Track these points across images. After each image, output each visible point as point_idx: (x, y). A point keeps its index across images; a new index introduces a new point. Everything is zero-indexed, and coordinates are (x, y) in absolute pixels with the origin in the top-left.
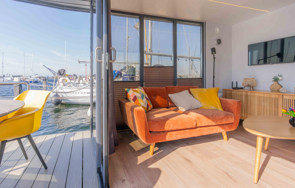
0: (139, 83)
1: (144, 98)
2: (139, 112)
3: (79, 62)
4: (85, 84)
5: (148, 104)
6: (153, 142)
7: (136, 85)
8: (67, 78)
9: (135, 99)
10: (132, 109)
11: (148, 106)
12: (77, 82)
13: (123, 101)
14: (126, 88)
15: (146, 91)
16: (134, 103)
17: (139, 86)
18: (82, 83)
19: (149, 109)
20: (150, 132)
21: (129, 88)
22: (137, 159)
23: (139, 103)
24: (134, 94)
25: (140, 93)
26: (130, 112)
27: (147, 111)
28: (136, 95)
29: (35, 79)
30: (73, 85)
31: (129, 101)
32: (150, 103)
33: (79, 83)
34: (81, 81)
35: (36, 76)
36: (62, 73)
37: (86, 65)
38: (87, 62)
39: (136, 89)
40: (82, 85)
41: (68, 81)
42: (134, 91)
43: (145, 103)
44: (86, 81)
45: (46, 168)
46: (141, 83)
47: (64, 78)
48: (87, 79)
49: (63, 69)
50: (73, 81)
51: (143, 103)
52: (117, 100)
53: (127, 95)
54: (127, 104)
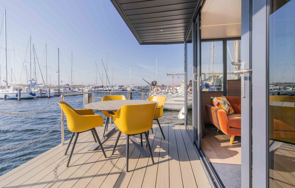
0: (222, 93)
1: (226, 104)
2: (221, 113)
3: (168, 75)
4: (173, 93)
5: (229, 109)
6: (233, 135)
7: (220, 95)
8: (159, 88)
9: (218, 104)
10: (216, 111)
11: (229, 111)
12: (167, 91)
13: (209, 106)
14: (212, 96)
15: (228, 99)
16: (217, 107)
17: (222, 95)
18: (170, 92)
19: (231, 112)
20: (230, 127)
21: (214, 97)
22: (220, 145)
23: (222, 108)
24: (218, 101)
25: (223, 100)
26: (215, 113)
27: (228, 114)
28: (219, 102)
29: (132, 88)
30: (164, 94)
31: (214, 106)
32: (231, 108)
33: (168, 92)
34: (169, 91)
35: (133, 86)
36: (154, 84)
37: (173, 77)
38: (174, 74)
39: (220, 98)
40: (171, 94)
41: (160, 90)
42: (217, 99)
43: (227, 107)
44: (173, 90)
45: (164, 138)
46: (224, 94)
47: (157, 88)
48: (174, 89)
49: (155, 81)
50: (164, 91)
51: (225, 108)
52: (204, 105)
53: (212, 101)
54: (212, 107)
